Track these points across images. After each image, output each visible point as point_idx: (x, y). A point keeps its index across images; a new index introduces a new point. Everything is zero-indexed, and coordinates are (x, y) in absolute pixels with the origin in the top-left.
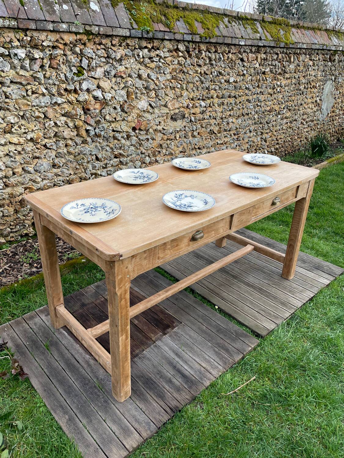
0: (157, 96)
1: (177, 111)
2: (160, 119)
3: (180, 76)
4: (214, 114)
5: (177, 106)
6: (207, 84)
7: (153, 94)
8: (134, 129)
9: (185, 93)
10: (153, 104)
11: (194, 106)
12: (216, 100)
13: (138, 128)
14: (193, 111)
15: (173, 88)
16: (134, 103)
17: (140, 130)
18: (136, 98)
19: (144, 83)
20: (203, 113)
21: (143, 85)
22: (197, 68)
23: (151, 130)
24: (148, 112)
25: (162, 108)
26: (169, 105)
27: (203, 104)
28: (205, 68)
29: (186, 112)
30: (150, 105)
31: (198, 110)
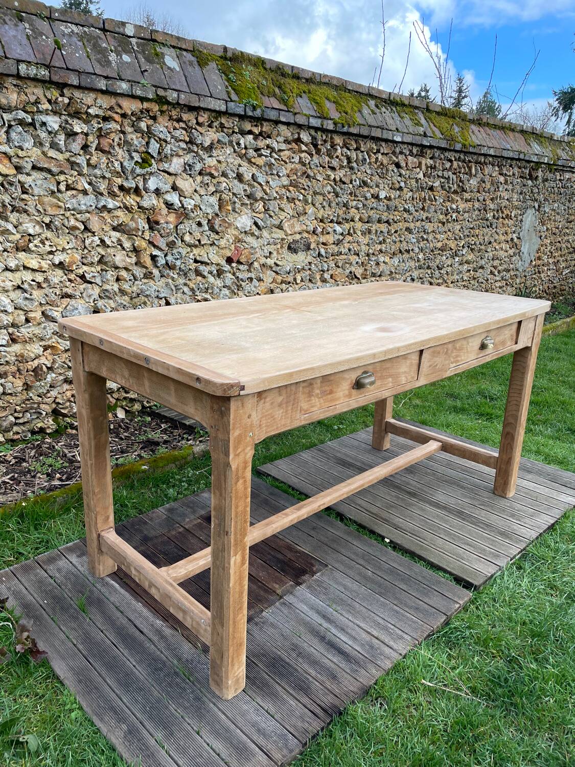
0: (267, 210)
1: (298, 237)
2: (272, 248)
3: (304, 181)
4: (355, 247)
5: (298, 228)
6: (344, 198)
7: (260, 206)
8: (229, 260)
9: (310, 210)
10: (260, 223)
11: (325, 232)
12: (359, 225)
13: (235, 259)
14: (323, 239)
15: (291, 200)
16: (230, 219)
17: (239, 262)
18: (234, 210)
19: (246, 187)
20: (338, 243)
21: (245, 190)
22: (329, 172)
23: (256, 265)
24: (253, 234)
25: (275, 230)
26: (286, 226)
27: (338, 229)
28: (340, 174)
29: (313, 239)
30: (256, 224)
31: (330, 239)
